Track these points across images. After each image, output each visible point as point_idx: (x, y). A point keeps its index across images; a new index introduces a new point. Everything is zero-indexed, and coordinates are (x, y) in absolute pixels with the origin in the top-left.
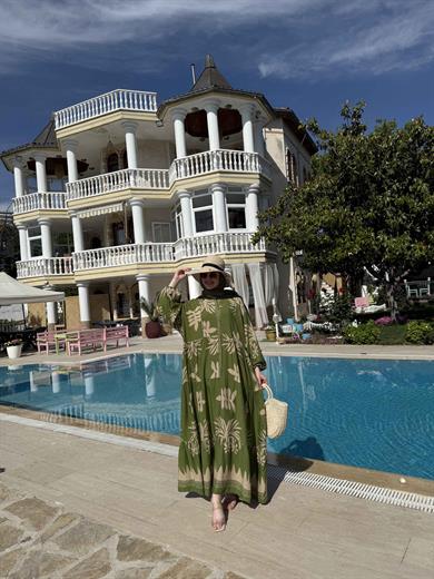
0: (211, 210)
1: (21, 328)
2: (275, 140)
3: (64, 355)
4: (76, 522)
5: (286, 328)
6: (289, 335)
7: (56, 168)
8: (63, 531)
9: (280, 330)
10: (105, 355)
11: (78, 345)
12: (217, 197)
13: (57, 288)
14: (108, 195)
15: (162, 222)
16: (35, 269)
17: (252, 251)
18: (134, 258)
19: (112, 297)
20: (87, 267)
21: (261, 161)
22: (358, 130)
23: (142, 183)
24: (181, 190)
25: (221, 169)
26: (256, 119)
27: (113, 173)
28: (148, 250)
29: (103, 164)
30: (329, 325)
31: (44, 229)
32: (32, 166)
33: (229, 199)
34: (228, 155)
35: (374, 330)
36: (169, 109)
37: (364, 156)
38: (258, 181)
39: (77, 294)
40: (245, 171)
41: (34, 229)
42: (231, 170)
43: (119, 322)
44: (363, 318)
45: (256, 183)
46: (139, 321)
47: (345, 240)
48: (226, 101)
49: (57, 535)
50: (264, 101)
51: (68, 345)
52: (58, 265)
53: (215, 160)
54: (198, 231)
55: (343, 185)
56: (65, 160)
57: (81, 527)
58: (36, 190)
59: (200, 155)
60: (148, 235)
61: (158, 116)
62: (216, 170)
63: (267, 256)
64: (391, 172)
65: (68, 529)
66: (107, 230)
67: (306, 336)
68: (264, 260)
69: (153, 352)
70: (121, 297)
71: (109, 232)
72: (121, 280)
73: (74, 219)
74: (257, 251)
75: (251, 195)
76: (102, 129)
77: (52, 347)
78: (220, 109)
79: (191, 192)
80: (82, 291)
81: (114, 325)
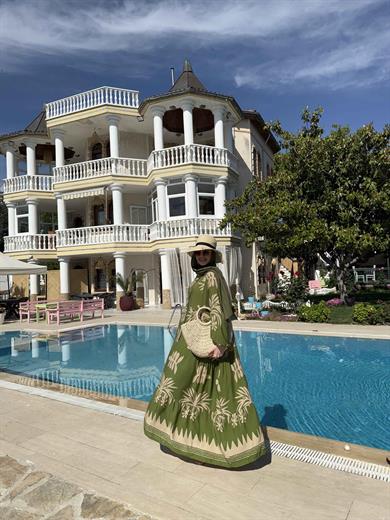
0: (184, 198)
1: (5, 297)
2: (243, 139)
3: (44, 323)
4: (45, 480)
5: (247, 306)
6: (250, 312)
7: (45, 153)
8: (32, 488)
9: (242, 307)
10: (82, 325)
11: (57, 315)
12: (190, 186)
13: (41, 262)
14: (92, 180)
15: (140, 206)
16: (21, 244)
17: (219, 235)
18: (112, 238)
19: (90, 272)
20: (69, 244)
21: (230, 156)
22: (316, 132)
23: (122, 170)
24: (157, 178)
25: (195, 162)
26: (226, 118)
27: (97, 161)
28: (125, 231)
29: (88, 152)
30: (285, 304)
31: (32, 209)
32: (23, 151)
33: (200, 188)
34: (200, 150)
35: (325, 309)
36: (150, 107)
37: (321, 156)
38: (227, 174)
39: (59, 269)
40: (215, 164)
41: (22, 208)
42: (203, 163)
43: (96, 295)
44: (316, 299)
45: (225, 175)
46: (114, 295)
47: (301, 229)
48: (201, 101)
49: (26, 492)
50: (234, 103)
51: (48, 314)
52: (42, 242)
53: (189, 153)
54: (171, 215)
55: (301, 181)
56: (54, 147)
57: (49, 484)
58: (26, 173)
59: (176, 148)
60: (126, 218)
61: (140, 112)
62: (190, 162)
63: (233, 240)
64: (344, 170)
65: (36, 486)
66: (89, 212)
67: (264, 313)
68: (229, 244)
69: (126, 323)
70: (99, 271)
71: (91, 213)
72: (100, 257)
73: (59, 200)
74: (224, 235)
75: (219, 186)
76: (88, 121)
77: (33, 316)
78: (195, 108)
79: (166, 180)
80: (63, 266)
81: (92, 298)
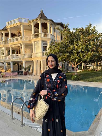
25: (41, 37)
28: (25, 55)
31: (4, 49)
33: (43, 44)
38: (50, 40)
39: (10, 64)
46: (23, 71)
50: (52, 21)
52: (7, 58)
58: (3, 40)
59: (37, 33)
61: (29, 24)
73: (10, 47)
75: (49, 43)
78: (42, 23)
79: (35, 42)
